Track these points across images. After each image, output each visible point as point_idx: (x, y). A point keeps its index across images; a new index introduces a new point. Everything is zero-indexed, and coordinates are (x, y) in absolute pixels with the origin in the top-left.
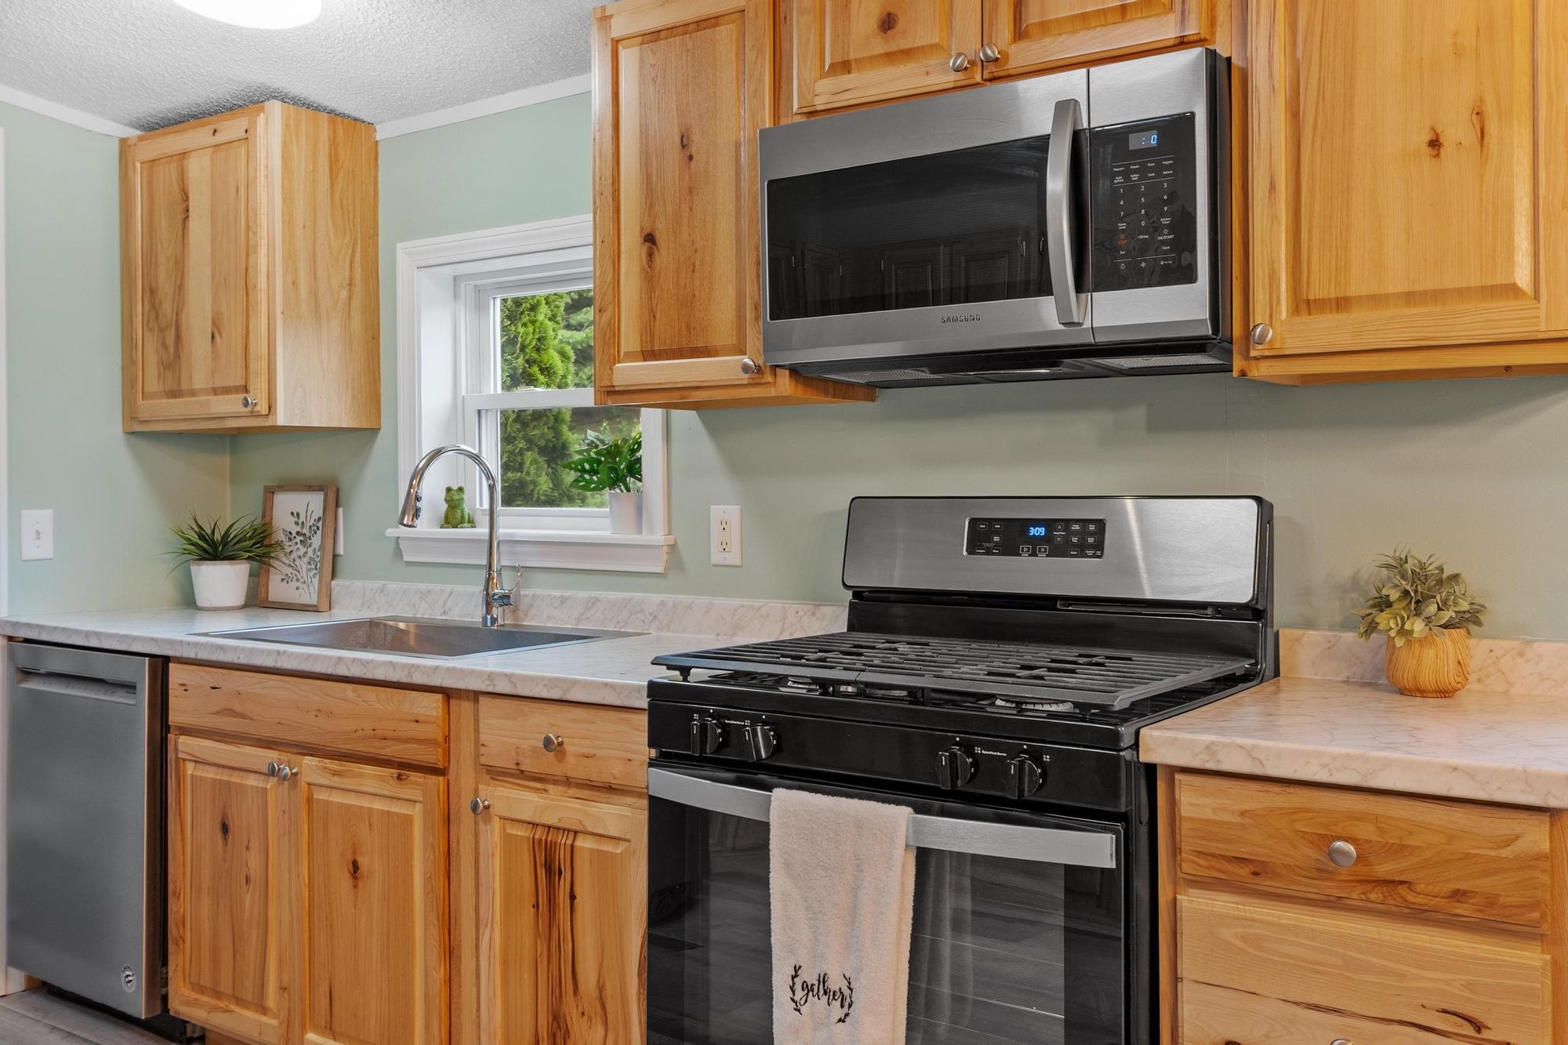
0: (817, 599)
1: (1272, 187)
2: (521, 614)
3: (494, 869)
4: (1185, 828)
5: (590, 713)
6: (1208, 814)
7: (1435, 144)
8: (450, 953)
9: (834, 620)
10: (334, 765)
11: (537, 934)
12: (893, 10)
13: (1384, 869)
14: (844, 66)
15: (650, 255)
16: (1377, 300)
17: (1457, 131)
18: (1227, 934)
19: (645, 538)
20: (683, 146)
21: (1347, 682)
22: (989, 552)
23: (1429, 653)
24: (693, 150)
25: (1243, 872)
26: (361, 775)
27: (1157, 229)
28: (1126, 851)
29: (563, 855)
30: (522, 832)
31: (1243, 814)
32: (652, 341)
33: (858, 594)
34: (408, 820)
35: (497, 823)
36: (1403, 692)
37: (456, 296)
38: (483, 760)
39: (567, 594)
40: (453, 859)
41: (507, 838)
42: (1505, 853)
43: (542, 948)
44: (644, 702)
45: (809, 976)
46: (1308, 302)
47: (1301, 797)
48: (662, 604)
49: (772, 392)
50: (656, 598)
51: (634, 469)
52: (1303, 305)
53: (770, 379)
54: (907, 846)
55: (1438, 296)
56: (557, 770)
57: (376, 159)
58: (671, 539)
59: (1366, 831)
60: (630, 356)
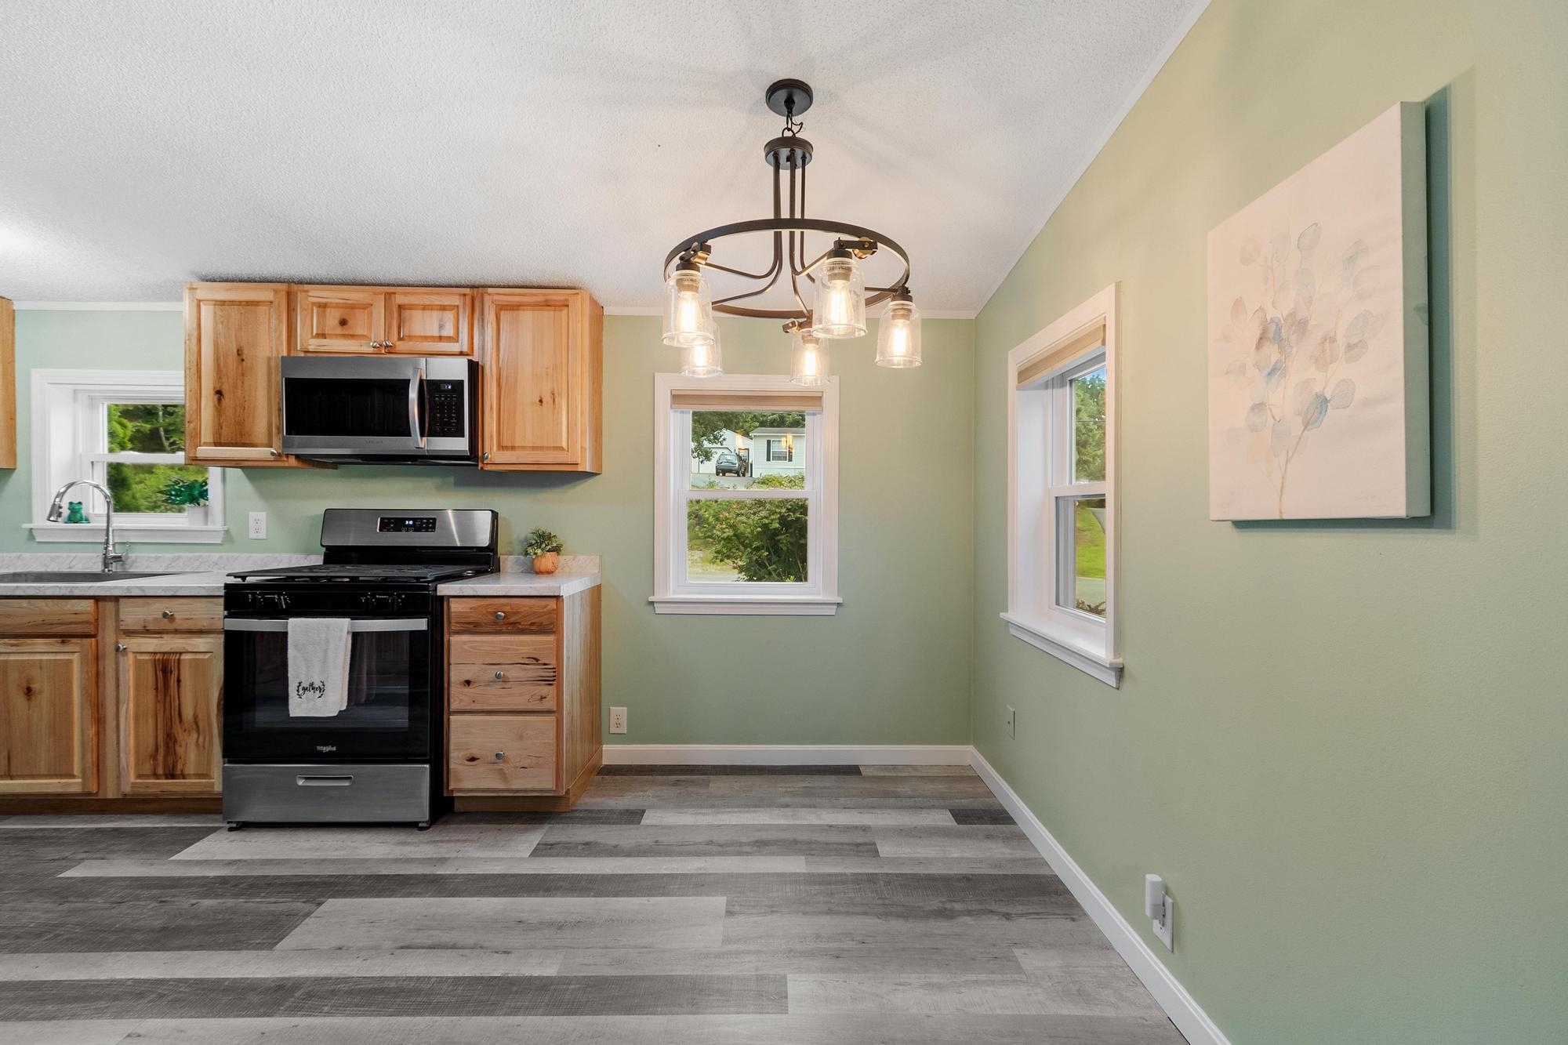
0: (308, 552)
1: (491, 408)
2: (127, 566)
3: (129, 677)
4: (453, 615)
5: (190, 600)
6: (460, 610)
7: (541, 401)
8: (99, 721)
9: (317, 560)
10: (12, 641)
11: (157, 701)
12: (345, 317)
13: (512, 620)
14: (323, 336)
15: (219, 400)
16: (524, 448)
17: (547, 399)
18: (466, 647)
19: (210, 527)
20: (238, 354)
21: (522, 572)
22: (388, 531)
23: (544, 560)
24: (244, 357)
25: (471, 626)
26: (34, 644)
27: (452, 418)
28: (430, 624)
29: (173, 665)
30: (146, 657)
31: (471, 608)
32: (220, 438)
33: (328, 548)
34: (70, 662)
35: (131, 656)
36: (537, 573)
37: (75, 399)
38: (122, 628)
39: (160, 555)
40: (100, 676)
41: (137, 661)
42: (545, 610)
43: (160, 706)
44: (222, 593)
45: (305, 684)
46: (502, 447)
47: (489, 601)
48: (221, 557)
49: (286, 464)
50: (217, 555)
51: (204, 494)
52: (501, 447)
53: (285, 459)
54: (348, 632)
55: (541, 448)
56: (171, 627)
57: (14, 320)
58: (226, 528)
59: (508, 609)
60: (206, 444)
